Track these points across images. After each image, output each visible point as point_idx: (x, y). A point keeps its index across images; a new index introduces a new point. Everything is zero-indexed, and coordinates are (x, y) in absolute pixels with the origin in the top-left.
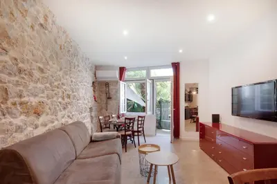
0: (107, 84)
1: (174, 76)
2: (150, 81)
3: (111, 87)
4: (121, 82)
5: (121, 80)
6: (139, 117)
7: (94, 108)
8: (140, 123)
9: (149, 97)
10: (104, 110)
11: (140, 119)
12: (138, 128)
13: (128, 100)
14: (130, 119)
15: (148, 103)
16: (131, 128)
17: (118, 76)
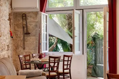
0: (24, 16)
1: (109, 5)
2: (79, 12)
3: (29, 19)
4: (43, 13)
5: (41, 10)
6: (65, 56)
7: (10, 45)
8: (66, 63)
9: (77, 32)
10: (21, 49)
11: (66, 59)
12: (64, 69)
13: (50, 36)
14: (55, 58)
15: (76, 39)
16: (55, 69)
17: (38, 6)
